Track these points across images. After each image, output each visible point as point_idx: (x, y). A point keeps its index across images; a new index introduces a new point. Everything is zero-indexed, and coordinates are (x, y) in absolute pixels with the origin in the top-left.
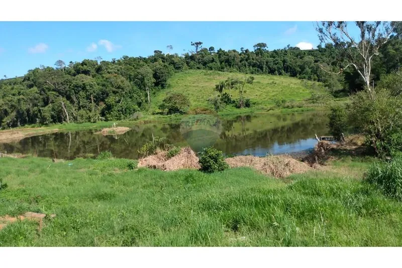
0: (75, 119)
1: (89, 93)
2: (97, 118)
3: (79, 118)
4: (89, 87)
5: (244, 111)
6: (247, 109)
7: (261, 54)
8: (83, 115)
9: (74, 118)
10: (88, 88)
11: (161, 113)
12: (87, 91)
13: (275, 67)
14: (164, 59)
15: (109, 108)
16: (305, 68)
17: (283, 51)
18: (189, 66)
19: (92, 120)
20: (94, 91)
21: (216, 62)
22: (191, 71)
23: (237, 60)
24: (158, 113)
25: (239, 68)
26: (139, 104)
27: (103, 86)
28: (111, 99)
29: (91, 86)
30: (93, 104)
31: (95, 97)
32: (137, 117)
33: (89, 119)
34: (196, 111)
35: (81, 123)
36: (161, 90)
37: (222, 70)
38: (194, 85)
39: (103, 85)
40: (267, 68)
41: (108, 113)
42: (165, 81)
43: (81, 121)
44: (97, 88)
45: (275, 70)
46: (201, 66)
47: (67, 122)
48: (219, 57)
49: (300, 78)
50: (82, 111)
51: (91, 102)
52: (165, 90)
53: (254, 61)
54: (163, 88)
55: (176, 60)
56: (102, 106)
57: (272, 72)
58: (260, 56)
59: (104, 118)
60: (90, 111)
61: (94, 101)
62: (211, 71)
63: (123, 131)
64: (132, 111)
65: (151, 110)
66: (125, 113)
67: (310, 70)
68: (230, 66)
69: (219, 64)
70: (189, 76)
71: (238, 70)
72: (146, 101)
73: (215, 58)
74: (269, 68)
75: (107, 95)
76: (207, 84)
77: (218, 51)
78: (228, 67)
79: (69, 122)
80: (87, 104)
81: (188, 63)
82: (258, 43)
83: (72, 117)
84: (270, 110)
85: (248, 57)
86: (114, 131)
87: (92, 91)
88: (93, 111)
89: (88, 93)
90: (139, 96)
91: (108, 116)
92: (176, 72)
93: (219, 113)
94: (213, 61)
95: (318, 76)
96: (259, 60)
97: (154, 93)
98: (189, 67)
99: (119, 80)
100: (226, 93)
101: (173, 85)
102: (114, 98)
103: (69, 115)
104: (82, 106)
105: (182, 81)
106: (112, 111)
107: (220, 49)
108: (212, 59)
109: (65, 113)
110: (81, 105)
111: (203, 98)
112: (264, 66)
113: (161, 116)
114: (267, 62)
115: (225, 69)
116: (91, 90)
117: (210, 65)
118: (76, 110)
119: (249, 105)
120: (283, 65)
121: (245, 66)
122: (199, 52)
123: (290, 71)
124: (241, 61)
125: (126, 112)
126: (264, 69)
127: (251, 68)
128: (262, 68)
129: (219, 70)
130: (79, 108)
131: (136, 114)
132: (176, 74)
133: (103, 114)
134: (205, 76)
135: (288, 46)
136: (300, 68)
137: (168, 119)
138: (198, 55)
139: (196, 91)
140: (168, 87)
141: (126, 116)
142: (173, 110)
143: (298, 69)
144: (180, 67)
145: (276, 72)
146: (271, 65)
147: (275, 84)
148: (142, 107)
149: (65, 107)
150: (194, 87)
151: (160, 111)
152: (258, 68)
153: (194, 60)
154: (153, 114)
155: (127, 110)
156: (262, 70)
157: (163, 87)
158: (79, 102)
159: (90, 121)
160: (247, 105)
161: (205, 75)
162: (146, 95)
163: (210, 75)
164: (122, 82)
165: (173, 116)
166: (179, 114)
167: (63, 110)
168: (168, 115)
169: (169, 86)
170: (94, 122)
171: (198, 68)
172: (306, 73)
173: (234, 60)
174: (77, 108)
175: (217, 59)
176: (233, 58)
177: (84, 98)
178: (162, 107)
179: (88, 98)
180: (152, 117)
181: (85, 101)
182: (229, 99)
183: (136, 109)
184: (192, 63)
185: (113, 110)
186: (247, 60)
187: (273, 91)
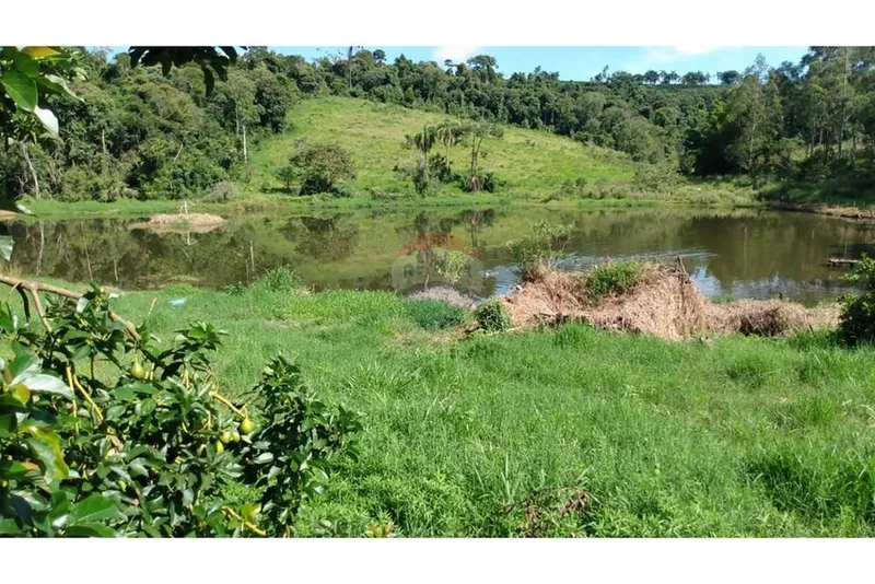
0: (56, 189)
1: (96, 127)
2: (117, 190)
3: (67, 188)
4: (96, 109)
5: (480, 199)
6: (486, 196)
7: (490, 79)
8: (77, 181)
9: (53, 186)
10: (93, 111)
11: (287, 191)
12: (90, 120)
13: (524, 108)
14: (273, 63)
15: (150, 167)
16: (587, 118)
17: (533, 79)
18: (332, 88)
19: (104, 194)
20: (108, 122)
21: (394, 85)
22: (338, 99)
23: (443, 86)
24: (275, 190)
25: (447, 105)
26: (226, 164)
27: (132, 110)
28: (156, 145)
29: (102, 108)
30: (106, 155)
31: (111, 137)
32: (225, 195)
33: (95, 192)
34: (373, 192)
35: (71, 201)
36: (273, 137)
37: (408, 104)
38: (353, 131)
39: (134, 109)
40: (507, 111)
41: (147, 180)
42: (283, 115)
43: (73, 195)
44: (118, 115)
45: (523, 117)
46: (359, 89)
47: (33, 195)
48: (400, 75)
49: (576, 139)
50: (75, 172)
51: (101, 150)
52: (280, 136)
53: (480, 92)
54: (276, 132)
55: (303, 71)
56: (131, 160)
57: (516, 119)
58: (487, 82)
59: (135, 192)
60: (99, 172)
61: (108, 146)
62: (383, 105)
63: (210, 225)
64: (210, 180)
65: (257, 181)
66: (192, 184)
67: (598, 124)
68: (425, 96)
69: (400, 90)
70: (336, 109)
71: (442, 107)
72: (241, 158)
73: (391, 76)
74: (511, 111)
75: (143, 135)
76: (381, 132)
77: (398, 61)
78: (420, 99)
79: (38, 196)
80: (90, 153)
81: (328, 80)
82: (478, 55)
83: (47, 185)
84: (550, 199)
85: (466, 81)
86: (185, 223)
87: (102, 122)
88: (105, 171)
89: (92, 126)
90: (223, 145)
91: (146, 186)
92: (303, 98)
93: (427, 199)
94: (386, 81)
95: (614, 137)
96: (490, 92)
97: (256, 142)
98: (332, 91)
99: (173, 100)
100: (438, 156)
101: (300, 125)
102: (164, 142)
103: (38, 178)
104: (75, 158)
105: (321, 120)
106: (157, 176)
107: (402, 57)
108: (384, 77)
109: (30, 172)
110: (73, 152)
111: (379, 161)
112: (501, 106)
113: (287, 197)
114: (506, 98)
115: (415, 103)
116: (100, 117)
117: (379, 89)
118: (58, 167)
119: (491, 185)
120: (541, 108)
121: (459, 100)
122: (354, 57)
123: (555, 123)
124: (449, 90)
125: (194, 181)
126: (500, 111)
127: (472, 105)
128: (494, 110)
129: (402, 104)
130: (68, 164)
131: (220, 189)
132: (304, 102)
133: (132, 182)
134: (374, 114)
135: (538, 69)
136: (577, 117)
137: (306, 205)
138: (352, 63)
139: (360, 145)
140: (288, 130)
141: (194, 191)
142: (316, 185)
143: (574, 119)
144: (312, 87)
145: (526, 121)
146: (516, 104)
147: (533, 145)
148: (231, 172)
149: (31, 157)
150: (353, 135)
151: (280, 185)
152: (487, 108)
153: (343, 76)
154: (264, 190)
155: (198, 175)
156: (496, 114)
157: (277, 128)
158: (68, 148)
159: (96, 197)
160: (488, 186)
161: (373, 110)
162: (239, 146)
163: (385, 111)
164: (182, 103)
165: (316, 198)
166: (330, 195)
167: (24, 164)
168: (304, 197)
169: (292, 129)
170: (109, 201)
171: (354, 95)
172: (591, 129)
173: (434, 84)
174: (60, 162)
175: (395, 78)
176: (432, 80)
177: (80, 137)
178: (286, 175)
179: (92, 137)
180: (262, 198)
181: (84, 145)
182: (446, 171)
183: (221, 177)
184: (338, 81)
185: (159, 171)
186: (463, 88)
187: (535, 160)
